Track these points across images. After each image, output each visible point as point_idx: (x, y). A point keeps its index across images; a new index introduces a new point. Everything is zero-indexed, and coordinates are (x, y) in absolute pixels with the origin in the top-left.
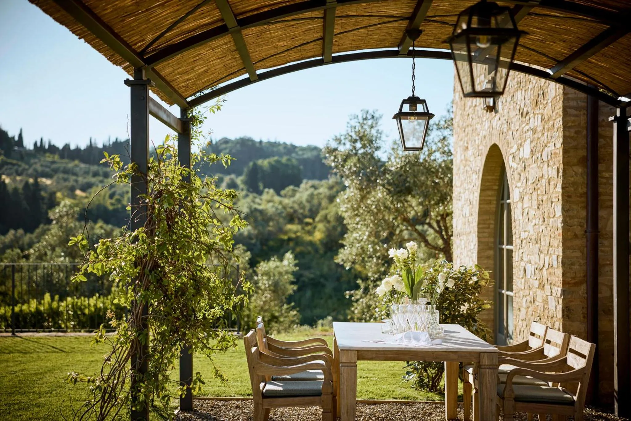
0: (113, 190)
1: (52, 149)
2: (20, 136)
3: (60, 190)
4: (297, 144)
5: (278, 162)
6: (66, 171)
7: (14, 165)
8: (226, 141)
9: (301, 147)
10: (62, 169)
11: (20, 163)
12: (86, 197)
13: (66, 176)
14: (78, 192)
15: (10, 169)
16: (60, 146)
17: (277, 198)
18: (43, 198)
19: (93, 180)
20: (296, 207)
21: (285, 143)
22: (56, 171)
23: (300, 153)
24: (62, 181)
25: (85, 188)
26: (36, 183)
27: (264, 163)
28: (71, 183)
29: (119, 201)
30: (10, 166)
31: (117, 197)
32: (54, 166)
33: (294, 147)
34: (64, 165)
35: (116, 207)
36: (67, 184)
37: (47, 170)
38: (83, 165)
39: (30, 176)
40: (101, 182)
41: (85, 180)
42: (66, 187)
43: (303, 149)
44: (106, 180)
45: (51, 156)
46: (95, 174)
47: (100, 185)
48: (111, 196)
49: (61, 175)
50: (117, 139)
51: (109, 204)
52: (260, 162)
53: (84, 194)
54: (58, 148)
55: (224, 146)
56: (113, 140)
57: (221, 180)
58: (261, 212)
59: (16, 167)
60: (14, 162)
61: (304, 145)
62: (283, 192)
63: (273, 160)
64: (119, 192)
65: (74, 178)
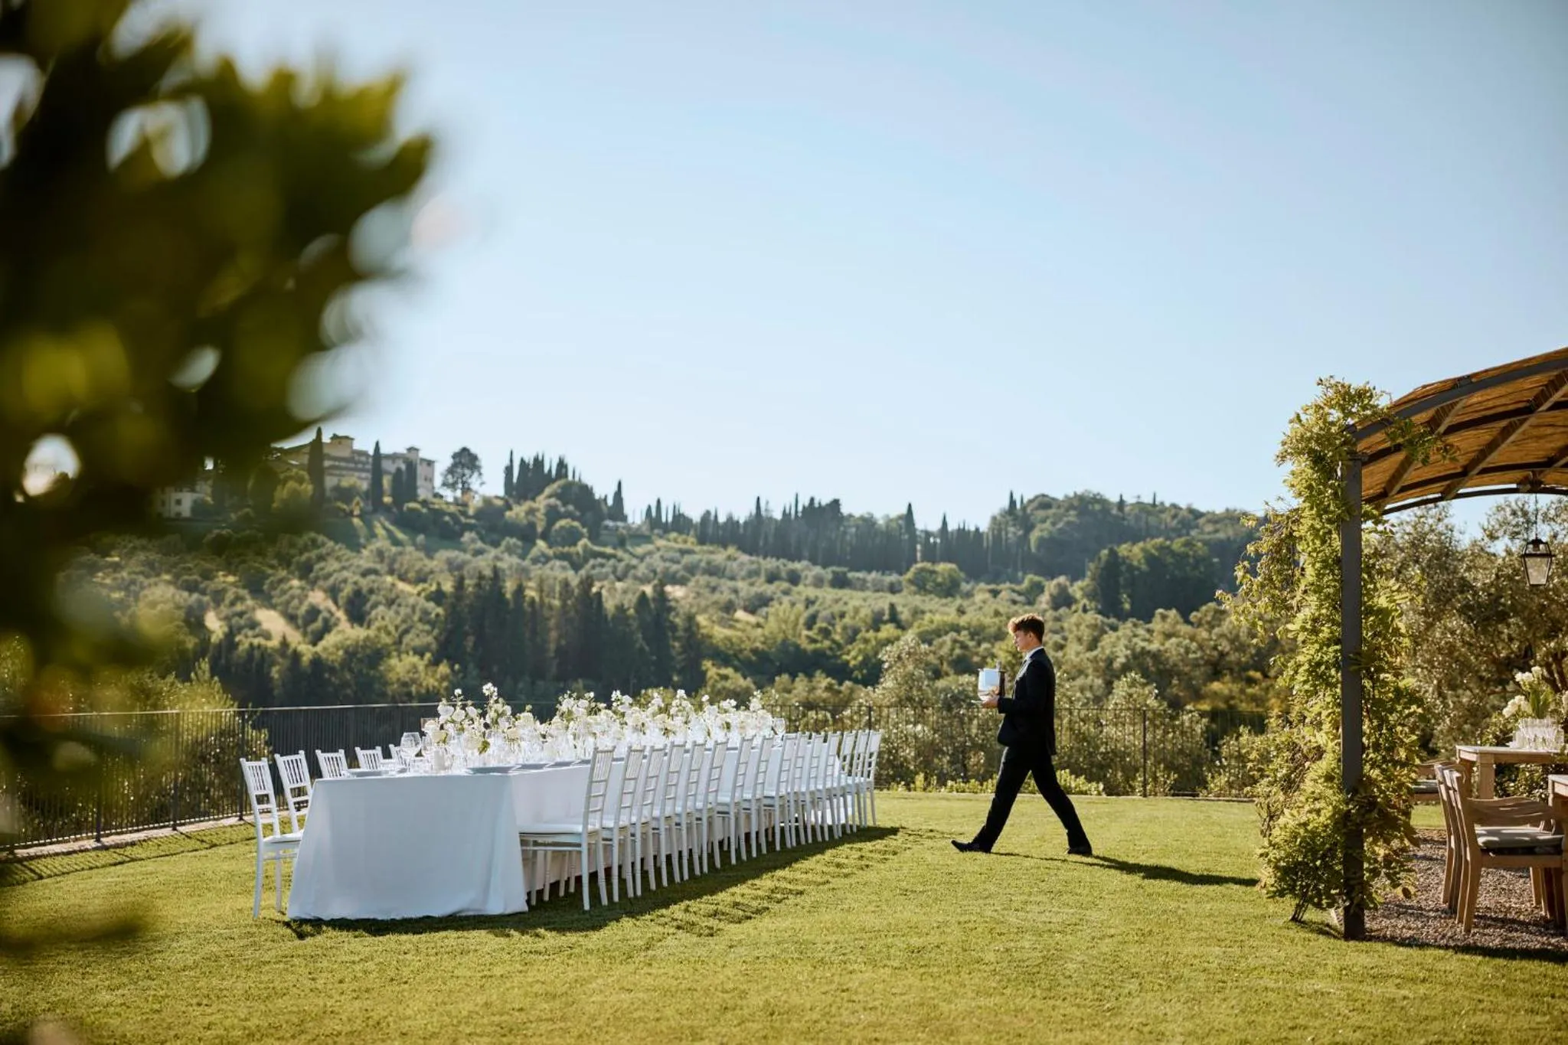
0: (812, 610)
1: (681, 523)
2: (618, 495)
3: (705, 610)
4: (1202, 507)
5: (1161, 548)
6: (713, 571)
7: (608, 557)
8: (1045, 503)
9: (1213, 513)
10: (703, 564)
11: (620, 553)
12: (758, 625)
13: (714, 581)
14: (740, 614)
15: (602, 565)
16: (696, 516)
17: (1185, 629)
18: (674, 627)
19: (769, 589)
20: (1224, 646)
21: (1174, 506)
22: (692, 570)
23: (1209, 528)
24: (706, 592)
25: (756, 605)
26: (661, 597)
27: (1133, 552)
28: (725, 596)
29: (826, 633)
30: (600, 560)
31: (820, 624)
32: (687, 559)
33: (1196, 514)
34: (706, 557)
35: (819, 645)
36: (716, 596)
37: (674, 567)
38: (745, 558)
39: (644, 580)
40: (786, 593)
41: (754, 590)
42: (715, 603)
43: (1215, 520)
44: (795, 589)
45: (681, 538)
46: (772, 578)
47: (786, 599)
48: (810, 623)
49: (703, 579)
50: (812, 500)
51: (804, 639)
52: (1123, 550)
53: (752, 619)
54: (690, 521)
55: (1041, 513)
56: (804, 501)
57: (1038, 588)
58: (1156, 656)
59: (612, 562)
60: (609, 550)
61: (1219, 510)
62: (1194, 616)
63: (1152, 544)
64: (824, 614)
65: (731, 584)
